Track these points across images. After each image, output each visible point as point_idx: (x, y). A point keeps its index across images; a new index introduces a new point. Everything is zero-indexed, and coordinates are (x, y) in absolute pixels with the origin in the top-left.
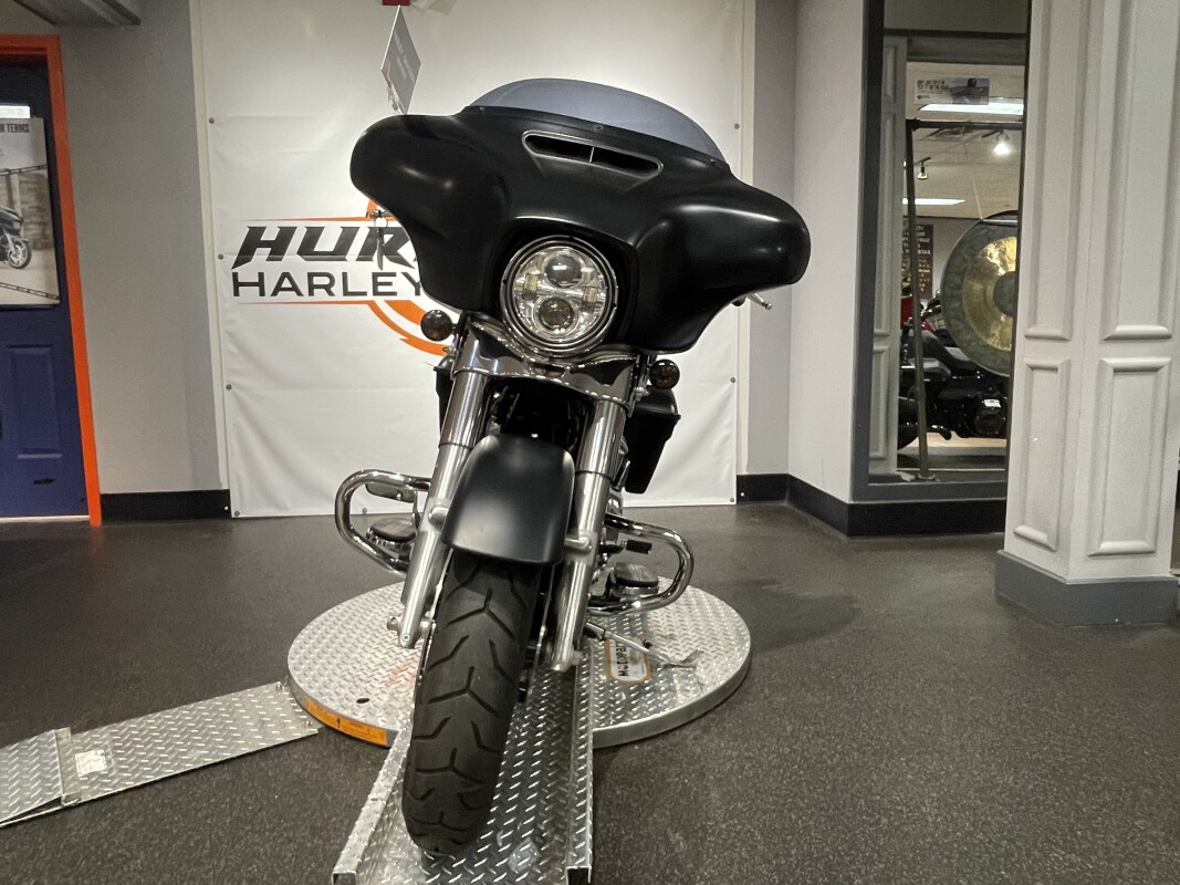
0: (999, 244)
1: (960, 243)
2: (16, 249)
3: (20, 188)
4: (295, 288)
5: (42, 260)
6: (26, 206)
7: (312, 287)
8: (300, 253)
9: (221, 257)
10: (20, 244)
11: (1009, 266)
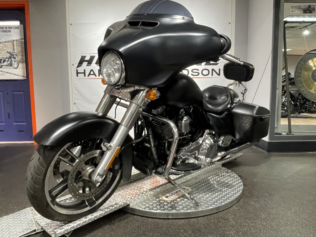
0: (313, 59)
1: (301, 59)
2: (15, 63)
3: (16, 45)
4: (94, 74)
5: (22, 66)
6: (18, 51)
7: (99, 74)
8: (96, 63)
9: (73, 65)
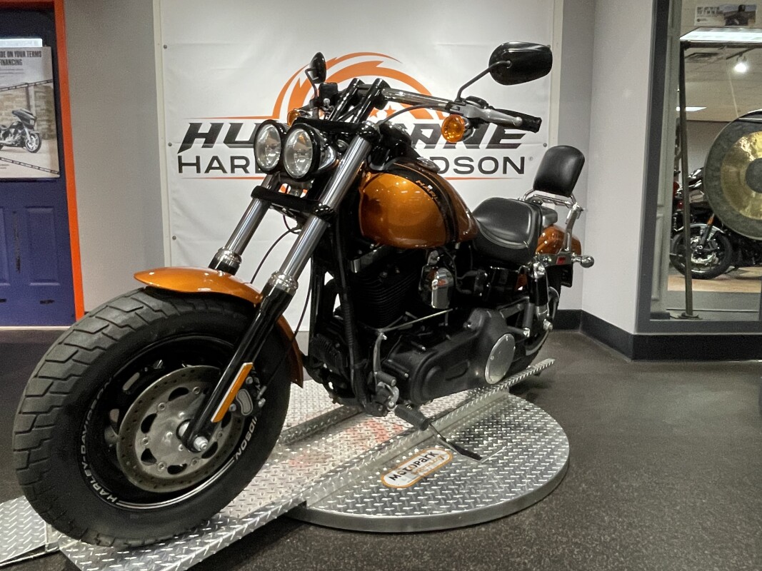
0: (751, 136)
2: (32, 139)
3: (35, 96)
4: (221, 167)
5: (48, 146)
6: (38, 109)
7: (233, 167)
8: (225, 142)
9: (170, 145)
10: (34, 136)
11: (758, 153)
